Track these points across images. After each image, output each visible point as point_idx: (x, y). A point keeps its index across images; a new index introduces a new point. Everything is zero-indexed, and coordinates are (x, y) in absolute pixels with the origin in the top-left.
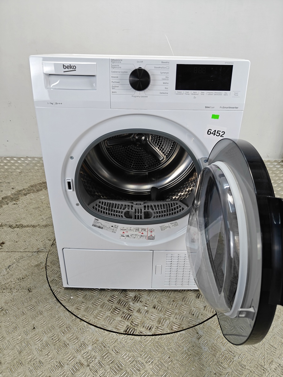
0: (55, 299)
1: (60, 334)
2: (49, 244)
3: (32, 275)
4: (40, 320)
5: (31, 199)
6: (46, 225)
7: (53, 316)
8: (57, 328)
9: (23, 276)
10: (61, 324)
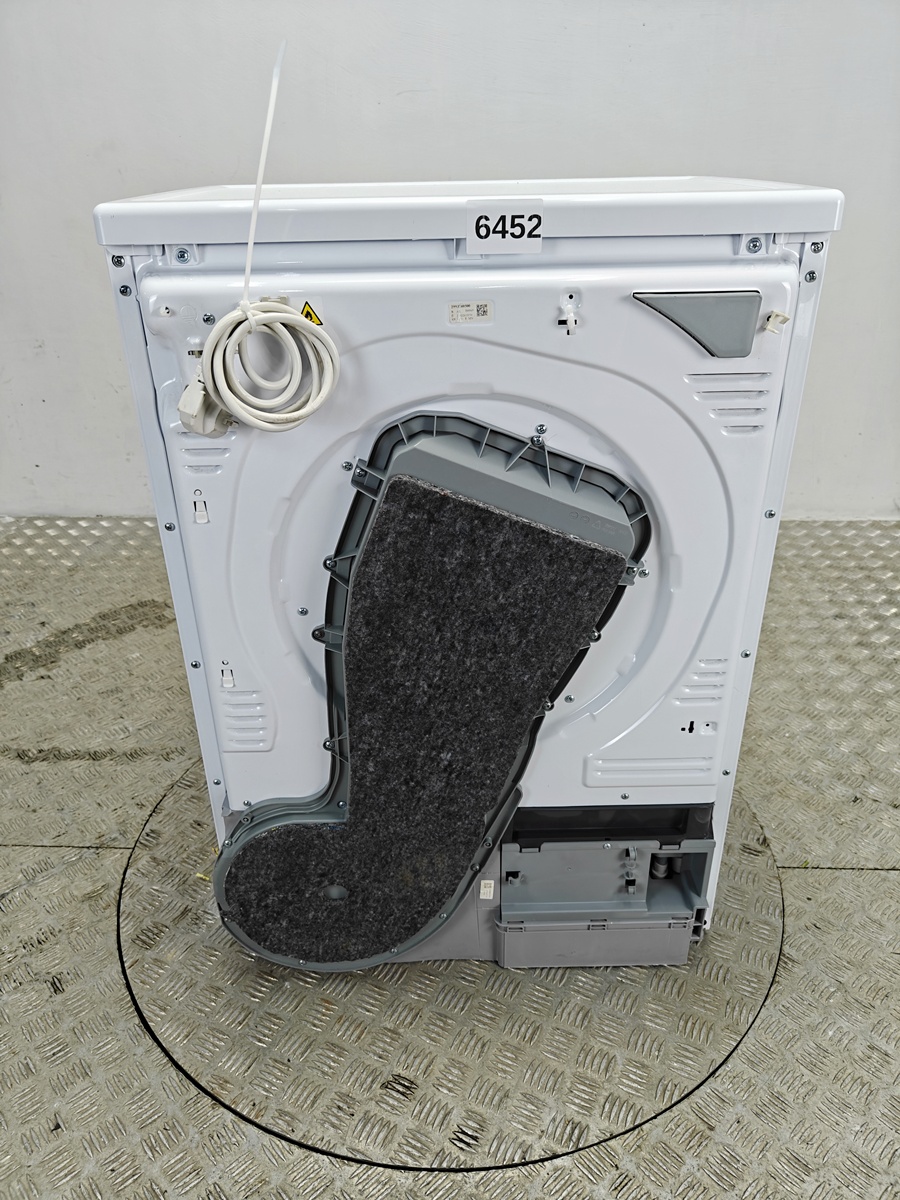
0: (137, 1020)
1: (139, 1152)
2: (138, 820)
3: (69, 930)
4: (82, 1098)
5: (95, 661)
6: (136, 753)
7: (125, 1085)
8: (132, 1129)
9: (40, 933)
10: (149, 1113)
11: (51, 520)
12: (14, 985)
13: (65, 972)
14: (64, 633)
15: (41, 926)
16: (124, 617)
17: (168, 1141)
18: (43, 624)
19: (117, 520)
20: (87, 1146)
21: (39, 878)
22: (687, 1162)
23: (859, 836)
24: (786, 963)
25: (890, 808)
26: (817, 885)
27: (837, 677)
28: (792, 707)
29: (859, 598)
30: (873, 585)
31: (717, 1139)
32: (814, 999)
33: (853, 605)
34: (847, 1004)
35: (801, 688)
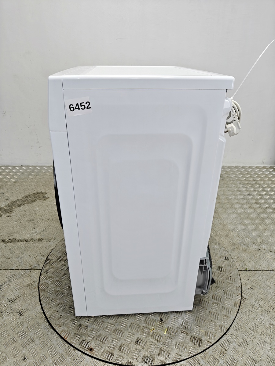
0: (47, 324)
1: (52, 365)
2: (43, 260)
3: (24, 296)
4: (32, 349)
5: (24, 211)
6: (40, 239)
7: (45, 344)
8: (49, 358)
9: (14, 297)
10: (54, 353)
11: (7, 167)
12: (7, 314)
13: (23, 309)
14: (14, 202)
15: (14, 295)
16: (33, 197)
17: (60, 362)
18: (7, 199)
19: (28, 166)
20: (35, 364)
21: (12, 280)
22: (220, 361)
23: (261, 260)
24: (243, 299)
25: (269, 252)
26: (250, 276)
27: (250, 213)
28: (238, 222)
29: (254, 189)
30: (258, 185)
31: (228, 353)
32: (253, 310)
33: (253, 191)
34: (262, 311)
35: (240, 216)
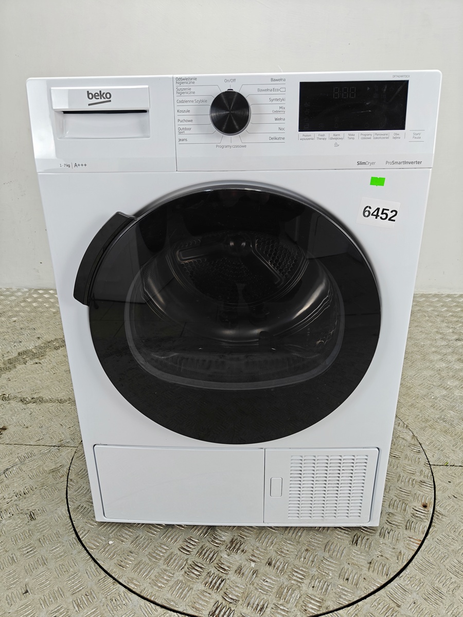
0: (74, 536)
1: (71, 607)
3: (41, 488)
4: (41, 576)
5: (64, 356)
7: (65, 570)
8: (68, 594)
9: (25, 489)
10: (77, 586)
11: (46, 290)
12: (9, 515)
13: (37, 510)
15: (26, 485)
17: (87, 602)
20: (42, 603)
21: (27, 461)
24: (438, 516)
26: (454, 475)
28: (435, 384)
32: (456, 536)
